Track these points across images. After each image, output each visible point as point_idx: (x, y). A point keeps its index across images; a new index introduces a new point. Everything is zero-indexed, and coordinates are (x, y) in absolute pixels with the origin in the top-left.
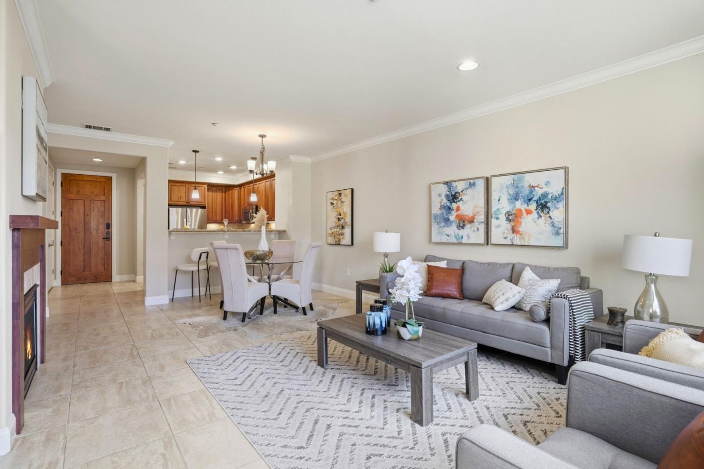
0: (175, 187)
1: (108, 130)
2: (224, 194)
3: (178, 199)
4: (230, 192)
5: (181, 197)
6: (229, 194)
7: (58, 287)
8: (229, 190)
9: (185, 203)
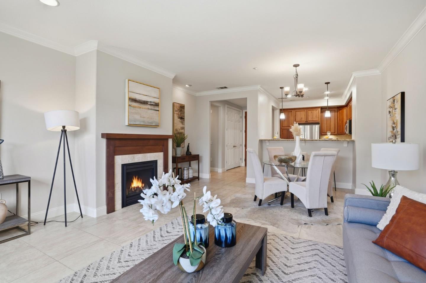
0: (298, 112)
1: (226, 88)
2: (336, 113)
3: (300, 119)
4: (341, 111)
5: (302, 118)
6: (340, 113)
7: (243, 166)
8: (340, 110)
9: (304, 122)
